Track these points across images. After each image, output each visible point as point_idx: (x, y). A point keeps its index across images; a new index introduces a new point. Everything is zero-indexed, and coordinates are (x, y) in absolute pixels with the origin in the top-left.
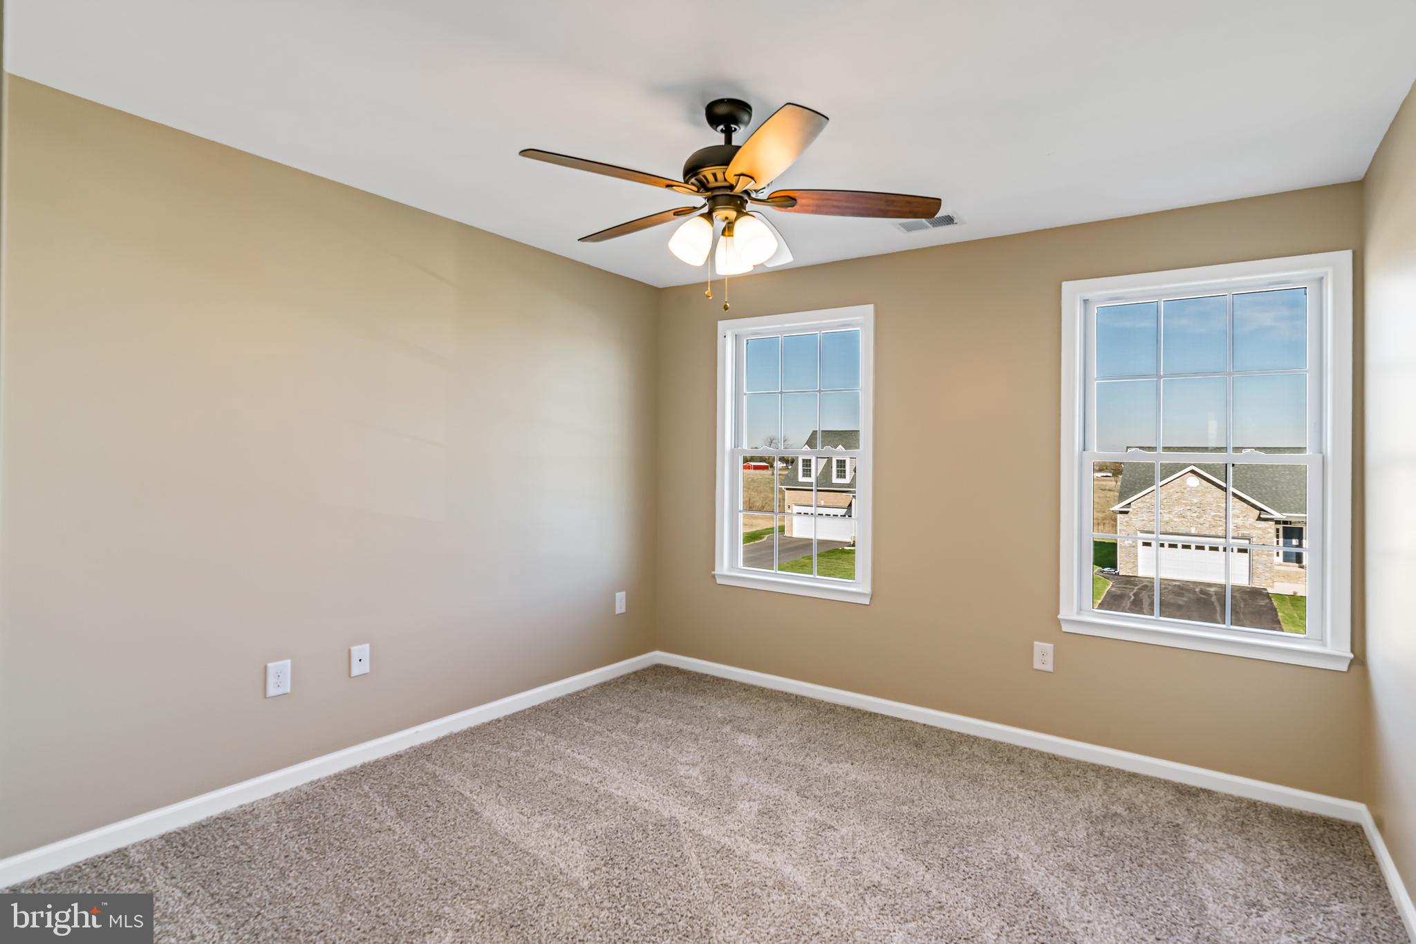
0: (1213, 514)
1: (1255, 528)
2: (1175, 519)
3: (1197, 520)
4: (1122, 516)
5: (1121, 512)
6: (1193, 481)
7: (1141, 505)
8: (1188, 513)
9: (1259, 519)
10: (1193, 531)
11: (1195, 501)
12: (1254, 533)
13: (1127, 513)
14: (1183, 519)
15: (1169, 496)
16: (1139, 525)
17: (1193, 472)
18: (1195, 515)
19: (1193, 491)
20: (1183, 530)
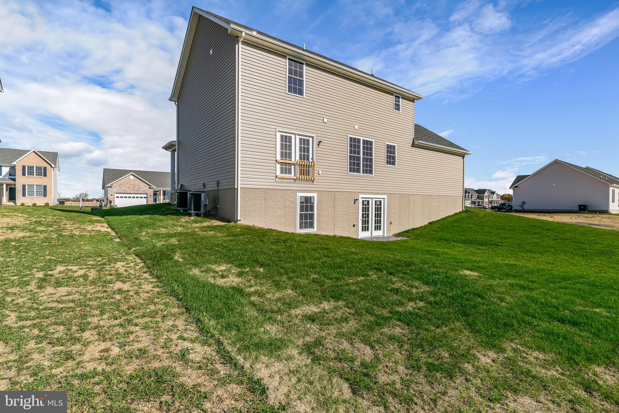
1: (148, 191)
4: (110, 188)
5: (109, 187)
6: (132, 177)
7: (116, 185)
8: (131, 187)
9: (150, 188)
10: (132, 192)
12: (148, 192)
13: (111, 187)
15: (125, 182)
16: (115, 191)
17: (132, 174)
19: (132, 180)
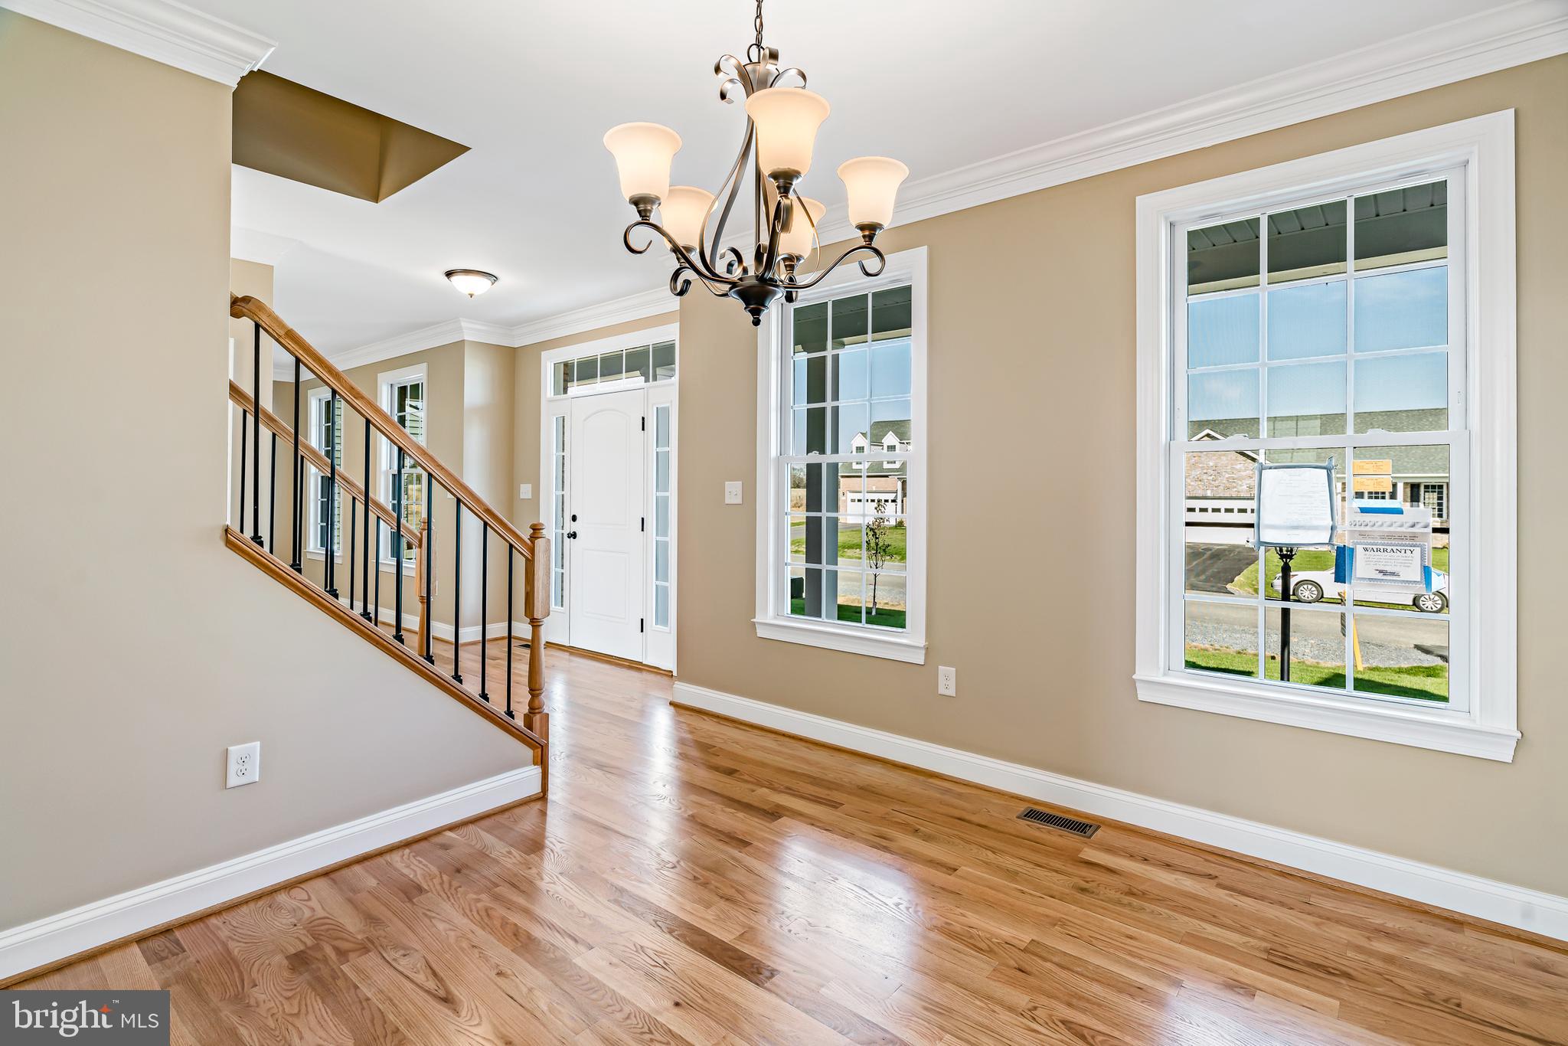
0: (1227, 476)
2: (1192, 483)
3: (1213, 483)
11: (1211, 464)
14: (1200, 483)
18: (1211, 478)
20: (1200, 493)
